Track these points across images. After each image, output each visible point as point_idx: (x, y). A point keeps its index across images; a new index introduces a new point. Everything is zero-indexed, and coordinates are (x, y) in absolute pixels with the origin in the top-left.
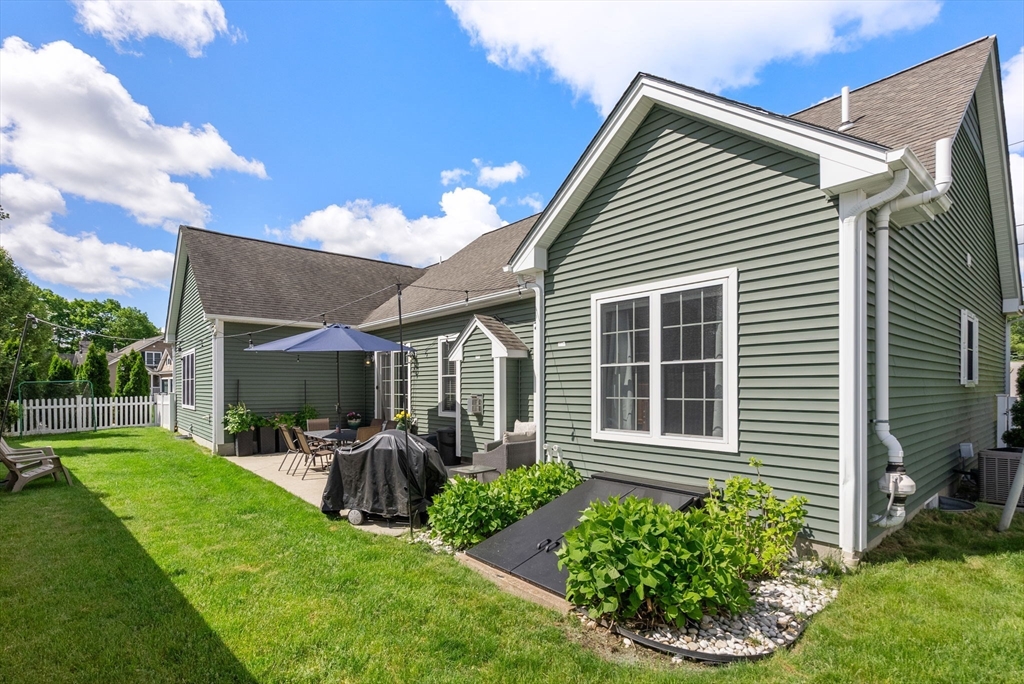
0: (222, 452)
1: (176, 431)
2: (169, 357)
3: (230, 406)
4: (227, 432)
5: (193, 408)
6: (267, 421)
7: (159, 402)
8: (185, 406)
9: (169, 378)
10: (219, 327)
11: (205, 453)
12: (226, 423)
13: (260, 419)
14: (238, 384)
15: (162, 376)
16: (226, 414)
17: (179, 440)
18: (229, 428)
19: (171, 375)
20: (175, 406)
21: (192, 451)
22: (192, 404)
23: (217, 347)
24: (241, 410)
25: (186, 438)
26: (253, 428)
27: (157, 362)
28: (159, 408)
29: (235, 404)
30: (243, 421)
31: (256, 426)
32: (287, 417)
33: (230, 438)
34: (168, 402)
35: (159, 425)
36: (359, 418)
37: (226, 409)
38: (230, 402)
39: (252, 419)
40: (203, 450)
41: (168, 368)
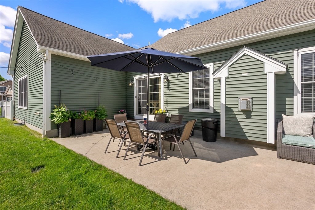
0: (49, 135)
1: (14, 120)
2: (10, 89)
3: (56, 106)
4: (53, 123)
5: (26, 108)
6: (79, 115)
7: (4, 106)
8: (21, 107)
9: (10, 97)
10: (47, 56)
11: (37, 136)
12: (52, 117)
13: (74, 114)
14: (60, 93)
15: (7, 96)
16: (52, 112)
17: (16, 125)
18: (55, 120)
19: (12, 96)
20: (14, 107)
21: (27, 135)
22: (25, 106)
23: (46, 69)
24: (63, 109)
25: (21, 124)
26: (70, 120)
27: (5, 90)
28: (5, 109)
29: (59, 106)
30: (64, 116)
31: (72, 119)
32: (91, 113)
33: (55, 126)
34: (10, 105)
35: (4, 117)
36: (125, 112)
37: (53, 108)
38: (55, 104)
39: (70, 115)
40: (35, 134)
41: (9, 93)
